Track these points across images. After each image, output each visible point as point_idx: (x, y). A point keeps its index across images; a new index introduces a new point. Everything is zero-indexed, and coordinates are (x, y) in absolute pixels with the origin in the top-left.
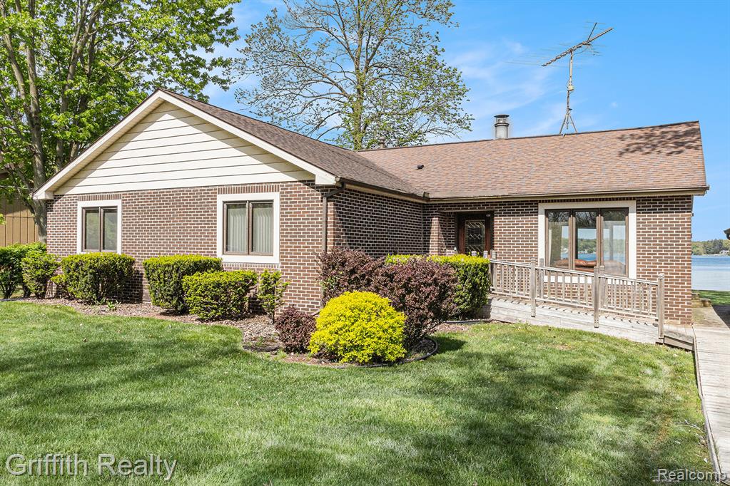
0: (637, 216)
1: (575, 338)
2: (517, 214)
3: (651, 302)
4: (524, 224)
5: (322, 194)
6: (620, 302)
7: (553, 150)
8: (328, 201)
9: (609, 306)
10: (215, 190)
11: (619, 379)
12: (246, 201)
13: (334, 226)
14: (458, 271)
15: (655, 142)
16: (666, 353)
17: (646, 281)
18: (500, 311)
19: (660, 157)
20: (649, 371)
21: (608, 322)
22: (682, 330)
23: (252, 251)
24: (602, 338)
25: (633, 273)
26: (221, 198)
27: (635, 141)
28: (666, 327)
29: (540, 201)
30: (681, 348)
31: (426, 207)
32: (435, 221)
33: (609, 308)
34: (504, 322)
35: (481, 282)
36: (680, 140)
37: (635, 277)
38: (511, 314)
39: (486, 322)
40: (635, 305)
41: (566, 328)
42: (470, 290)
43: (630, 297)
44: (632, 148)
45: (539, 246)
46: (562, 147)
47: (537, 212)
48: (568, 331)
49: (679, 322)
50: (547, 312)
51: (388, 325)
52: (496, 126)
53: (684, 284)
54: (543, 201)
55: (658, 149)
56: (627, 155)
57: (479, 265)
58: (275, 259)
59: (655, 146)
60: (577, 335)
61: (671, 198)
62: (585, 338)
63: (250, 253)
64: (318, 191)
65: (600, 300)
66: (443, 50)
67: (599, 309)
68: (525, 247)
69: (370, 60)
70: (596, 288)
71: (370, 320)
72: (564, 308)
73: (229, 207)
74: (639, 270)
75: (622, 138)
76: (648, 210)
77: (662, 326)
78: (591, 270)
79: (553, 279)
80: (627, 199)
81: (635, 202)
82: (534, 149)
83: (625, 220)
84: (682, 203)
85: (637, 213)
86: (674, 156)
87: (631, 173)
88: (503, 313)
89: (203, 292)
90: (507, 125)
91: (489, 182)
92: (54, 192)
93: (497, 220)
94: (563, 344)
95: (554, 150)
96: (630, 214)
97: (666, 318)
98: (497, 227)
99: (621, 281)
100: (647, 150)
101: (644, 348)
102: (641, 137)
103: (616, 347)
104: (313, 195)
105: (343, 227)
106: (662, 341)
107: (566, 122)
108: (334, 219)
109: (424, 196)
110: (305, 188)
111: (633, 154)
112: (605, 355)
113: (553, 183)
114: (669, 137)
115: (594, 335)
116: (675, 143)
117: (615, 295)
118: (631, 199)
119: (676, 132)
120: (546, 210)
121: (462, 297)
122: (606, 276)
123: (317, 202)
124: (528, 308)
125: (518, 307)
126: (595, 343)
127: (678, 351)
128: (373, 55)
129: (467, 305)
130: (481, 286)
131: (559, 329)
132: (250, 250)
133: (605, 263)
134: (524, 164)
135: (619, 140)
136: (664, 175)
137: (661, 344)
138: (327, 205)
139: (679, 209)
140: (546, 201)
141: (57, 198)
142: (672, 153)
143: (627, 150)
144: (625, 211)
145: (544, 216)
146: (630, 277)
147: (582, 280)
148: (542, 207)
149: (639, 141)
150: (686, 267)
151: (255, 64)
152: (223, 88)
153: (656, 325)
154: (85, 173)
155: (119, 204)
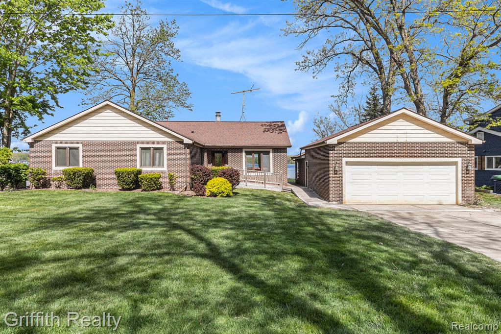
2: (235, 152)
4: (238, 155)
5: (186, 146)
8: (187, 149)
10: (135, 142)
12: (151, 147)
13: (189, 157)
15: (273, 128)
19: (276, 134)
21: (269, 186)
24: (267, 191)
25: (272, 172)
26: (138, 146)
27: (266, 127)
29: (243, 148)
30: (288, 192)
32: (206, 154)
44: (266, 130)
45: (243, 163)
47: (242, 152)
50: (250, 184)
52: (216, 116)
53: (285, 174)
55: (275, 131)
56: (266, 132)
58: (165, 169)
59: (273, 130)
61: (282, 148)
64: (184, 145)
67: (266, 183)
68: (238, 163)
72: (255, 183)
73: (142, 149)
74: (273, 170)
75: (262, 125)
76: (276, 152)
77: (283, 186)
79: (250, 174)
80: (269, 148)
81: (271, 149)
83: (269, 155)
84: (284, 150)
85: (272, 153)
86: (280, 134)
90: (220, 116)
93: (229, 154)
99: (270, 174)
100: (271, 131)
101: (278, 193)
102: (268, 126)
104: (182, 146)
106: (283, 191)
111: (268, 132)
113: (246, 142)
114: (277, 127)
115: (265, 190)
116: (279, 129)
117: (268, 178)
119: (278, 125)
123: (182, 149)
124: (244, 183)
131: (255, 189)
132: (153, 166)
136: (279, 141)
139: (283, 152)
140: (245, 148)
144: (269, 152)
145: (244, 153)
148: (244, 150)
150: (286, 169)
154: (57, 131)
155: (80, 146)
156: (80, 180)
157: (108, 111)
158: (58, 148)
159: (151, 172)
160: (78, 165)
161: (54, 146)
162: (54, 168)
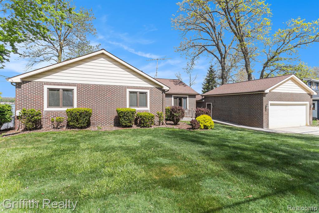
10: (126, 87)
26: (127, 90)
44: (175, 84)
73: (130, 93)
85: (188, 98)
92: (23, 79)
100: (179, 85)
104: (160, 91)
110: (157, 90)
141: (26, 82)
142: (184, 86)
148: (173, 96)
154: (50, 73)
155: (75, 88)
156: (86, 120)
157: (102, 59)
158: (50, 90)
159: (143, 111)
160: (72, 105)
161: (46, 87)
162: (46, 108)
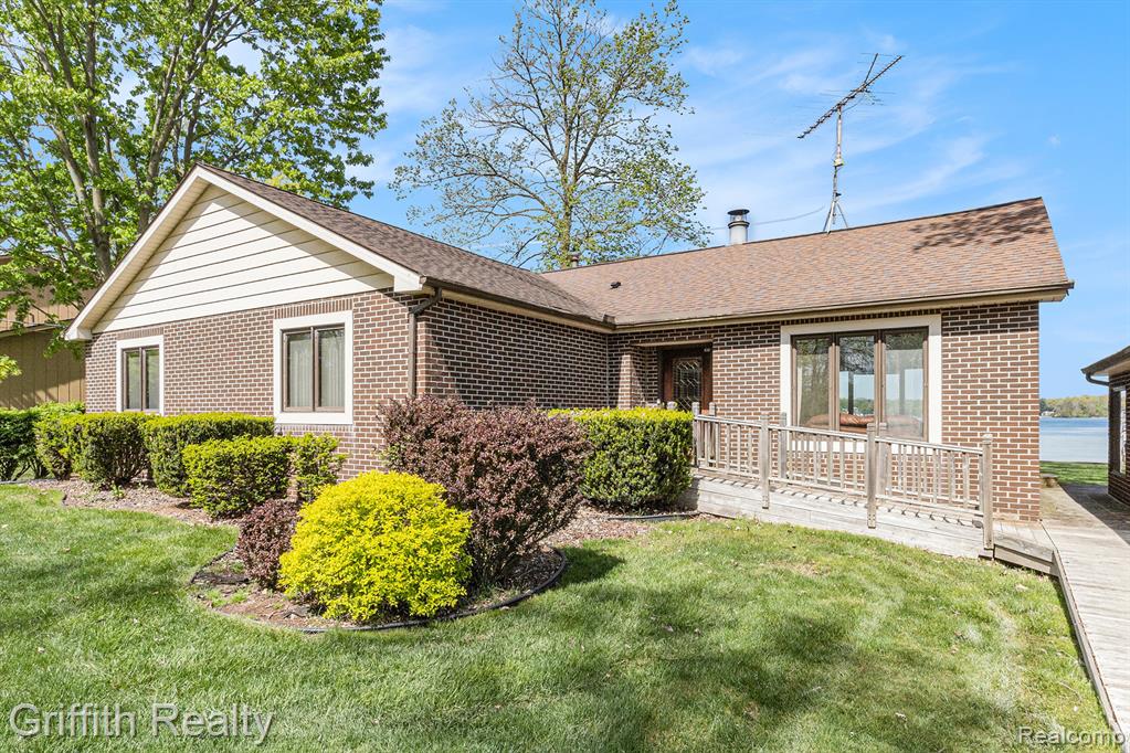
0: (944, 340)
1: (832, 549)
2: (747, 344)
3: (968, 484)
4: (759, 360)
5: (410, 309)
6: (914, 482)
7: (809, 252)
8: (417, 320)
9: (894, 490)
10: (272, 312)
11: (909, 658)
12: (309, 328)
13: (427, 360)
14: (633, 434)
15: (972, 229)
16: (1001, 581)
17: (958, 448)
18: (713, 499)
19: (981, 248)
20: (972, 632)
21: (892, 518)
22: (1026, 533)
23: (320, 405)
24: (881, 547)
25: (935, 436)
27: (936, 232)
28: (996, 527)
29: (783, 323)
30: (1028, 569)
31: (613, 339)
32: (626, 360)
33: (894, 494)
34: (718, 517)
35: (674, 452)
36: (1013, 224)
37: (939, 441)
38: (729, 503)
39: (684, 517)
40: (940, 489)
41: (819, 527)
42: (655, 465)
43: (931, 475)
44: (933, 241)
45: (782, 393)
46: (824, 247)
47: (779, 341)
48: (822, 534)
49: (1017, 517)
50: (788, 501)
51: (419, 541)
52: (730, 227)
53: (1026, 452)
54: (788, 323)
55: (977, 238)
56: (925, 251)
57: (670, 423)
58: (346, 418)
59: (973, 234)
60: (835, 543)
61: (1002, 308)
62: (850, 548)
63: (317, 408)
64: (404, 304)
65: (878, 481)
66: (677, 149)
67: (877, 496)
68: (759, 396)
69: (580, 164)
70: (870, 461)
71: (378, 531)
72: (820, 493)
73: (289, 338)
74: (947, 429)
75: (917, 230)
76: (962, 329)
77: (990, 525)
78: (863, 430)
80: (926, 312)
81: (939, 317)
82: (782, 253)
83: (921, 347)
84: (1021, 314)
85: (943, 335)
86: (1004, 245)
87: (933, 272)
88: (718, 501)
89: (204, 471)
90: (746, 225)
91: (708, 299)
92: (92, 329)
93: (717, 355)
94: (807, 562)
95: (813, 252)
96: (930, 338)
97: (995, 510)
98: (716, 367)
99: (916, 448)
100: (959, 241)
101: (956, 568)
102: (947, 226)
103: (907, 568)
104: (397, 311)
105: (447, 363)
106: (990, 554)
107: (832, 214)
108: (427, 349)
109: (605, 321)
110: (385, 301)
111: (935, 248)
112: (883, 586)
113: (804, 294)
114: (995, 221)
115: (866, 542)
116: (1005, 228)
117: (905, 471)
118: (932, 312)
119: (1005, 215)
120: (792, 336)
121: (642, 476)
122: (888, 440)
123: (402, 322)
124: (758, 495)
125: (741, 492)
126: (866, 559)
127: (1022, 576)
128: (584, 157)
129: (653, 489)
130: (675, 457)
131: (806, 532)
132: (316, 404)
133: (889, 420)
134: (764, 273)
135: (912, 233)
136: (989, 271)
137: (988, 558)
138: (416, 326)
139: (1016, 325)
140: (793, 322)
141: (96, 336)
142: (1000, 241)
143: (926, 244)
144: (923, 332)
145: (789, 346)
146: (931, 441)
147: (849, 447)
148: (786, 332)
149: (944, 231)
150: (1030, 424)
151: (431, 173)
152: (366, 194)
153: (979, 526)
154: (125, 300)
155: (160, 341)
157: (214, 207)
158: (129, 355)
161: (120, 346)
